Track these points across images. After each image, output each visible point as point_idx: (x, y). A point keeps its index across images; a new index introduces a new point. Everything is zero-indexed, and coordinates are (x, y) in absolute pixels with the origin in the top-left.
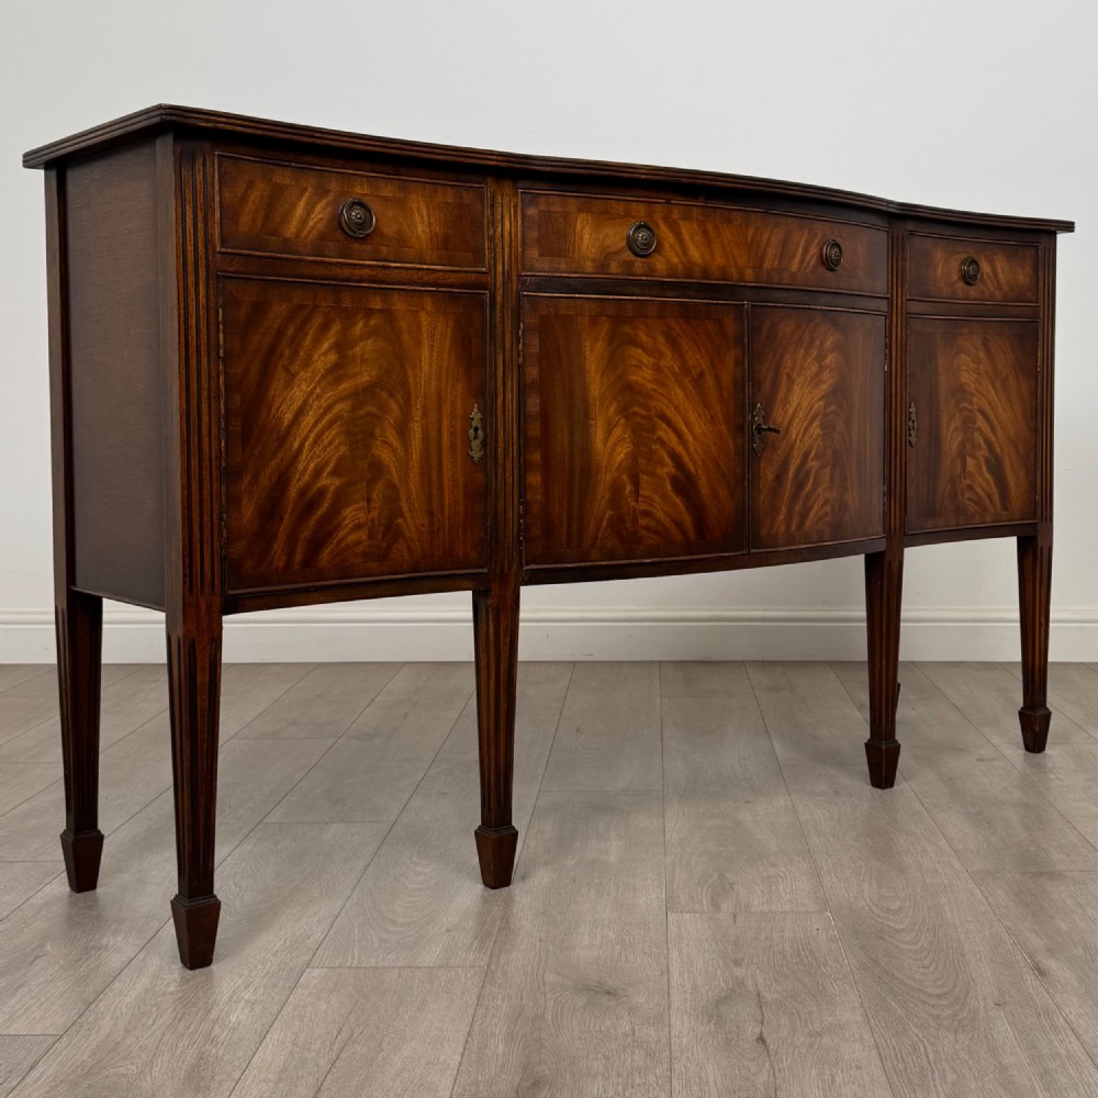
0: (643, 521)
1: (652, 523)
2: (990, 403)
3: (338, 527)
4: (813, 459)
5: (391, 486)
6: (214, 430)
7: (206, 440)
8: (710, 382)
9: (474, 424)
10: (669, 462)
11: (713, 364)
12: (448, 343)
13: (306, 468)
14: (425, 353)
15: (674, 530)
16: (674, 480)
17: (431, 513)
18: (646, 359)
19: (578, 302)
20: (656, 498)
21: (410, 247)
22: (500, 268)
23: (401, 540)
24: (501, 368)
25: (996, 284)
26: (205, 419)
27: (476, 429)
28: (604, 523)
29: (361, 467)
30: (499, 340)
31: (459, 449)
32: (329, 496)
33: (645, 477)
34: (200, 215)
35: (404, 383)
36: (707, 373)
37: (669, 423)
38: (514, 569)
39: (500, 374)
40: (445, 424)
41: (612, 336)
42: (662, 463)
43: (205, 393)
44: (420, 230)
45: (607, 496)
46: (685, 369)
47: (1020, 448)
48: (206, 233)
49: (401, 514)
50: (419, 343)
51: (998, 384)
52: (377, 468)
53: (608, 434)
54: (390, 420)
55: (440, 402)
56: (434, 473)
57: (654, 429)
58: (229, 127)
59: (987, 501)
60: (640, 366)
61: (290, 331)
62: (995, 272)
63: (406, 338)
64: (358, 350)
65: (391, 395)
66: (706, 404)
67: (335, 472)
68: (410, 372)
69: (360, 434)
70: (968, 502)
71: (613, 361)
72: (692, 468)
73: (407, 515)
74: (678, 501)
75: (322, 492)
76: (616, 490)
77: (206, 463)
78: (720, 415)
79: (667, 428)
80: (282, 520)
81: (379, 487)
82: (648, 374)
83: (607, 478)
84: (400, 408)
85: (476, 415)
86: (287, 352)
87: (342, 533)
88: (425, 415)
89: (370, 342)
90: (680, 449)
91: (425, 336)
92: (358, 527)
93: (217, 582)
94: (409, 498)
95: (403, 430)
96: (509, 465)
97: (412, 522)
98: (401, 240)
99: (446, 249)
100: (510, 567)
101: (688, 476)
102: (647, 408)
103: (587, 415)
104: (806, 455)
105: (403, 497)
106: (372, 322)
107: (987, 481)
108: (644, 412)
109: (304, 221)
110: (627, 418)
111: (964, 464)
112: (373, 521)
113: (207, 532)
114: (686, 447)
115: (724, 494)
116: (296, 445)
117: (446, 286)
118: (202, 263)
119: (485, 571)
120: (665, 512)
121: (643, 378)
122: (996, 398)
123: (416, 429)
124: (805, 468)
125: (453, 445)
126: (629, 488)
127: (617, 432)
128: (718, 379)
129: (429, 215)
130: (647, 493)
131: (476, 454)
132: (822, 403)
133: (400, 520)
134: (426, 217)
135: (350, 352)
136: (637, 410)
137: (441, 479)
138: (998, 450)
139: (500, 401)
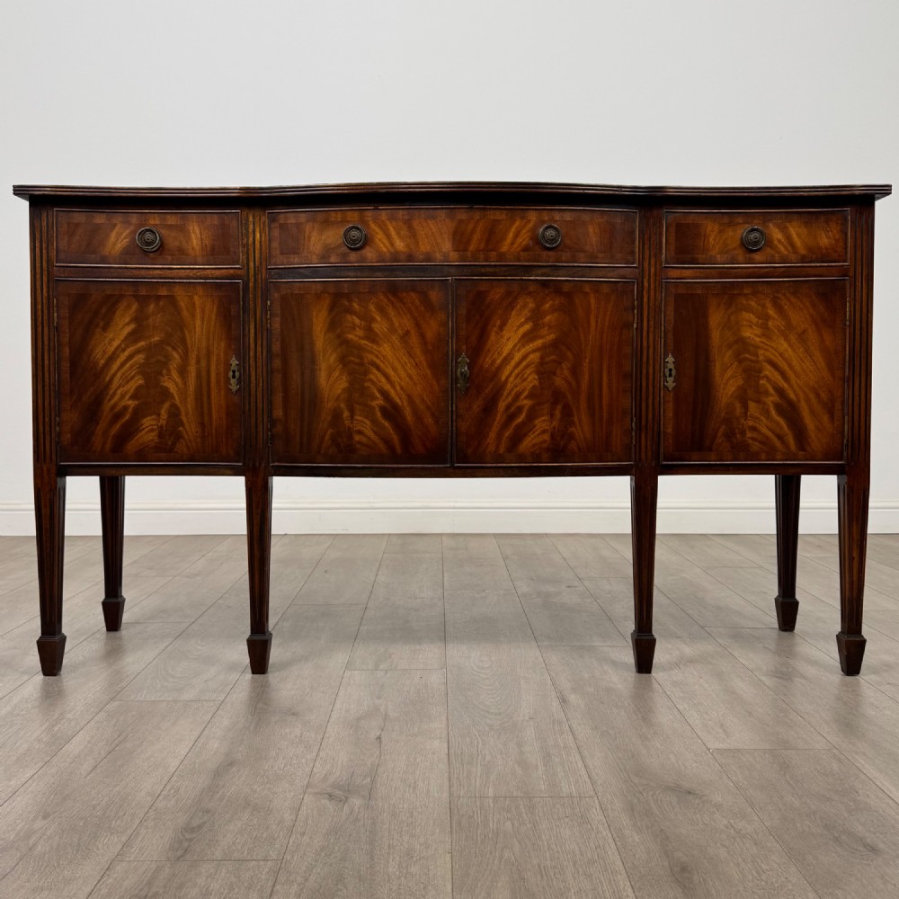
0: (357, 438)
1: (364, 440)
2: (781, 355)
3: (138, 430)
4: (526, 398)
5: (174, 406)
6: (52, 369)
7: (47, 375)
8: (414, 339)
9: (232, 368)
10: (378, 395)
11: (417, 325)
12: (214, 316)
13: (114, 393)
14: (198, 322)
15: (382, 446)
16: (383, 409)
17: (202, 425)
18: (357, 321)
19: (307, 284)
20: (368, 422)
21: (187, 255)
22: (252, 264)
23: (181, 440)
24: (252, 331)
25: (790, 248)
26: (46, 362)
27: (234, 372)
28: (327, 437)
29: (151, 395)
30: (252, 313)
31: (222, 384)
32: (130, 410)
33: (358, 406)
34: (44, 245)
35: (183, 341)
36: (412, 332)
37: (378, 368)
38: (263, 465)
39: (252, 335)
40: (213, 368)
41: (331, 309)
42: (373, 398)
43: (46, 348)
44: (195, 242)
45: (329, 418)
46: (392, 330)
47: (823, 395)
48: (48, 257)
49: (182, 424)
50: (193, 316)
51: (793, 338)
52: (166, 394)
53: (329, 375)
54: (173, 366)
55: (209, 354)
56: (205, 399)
57: (366, 373)
59: (777, 443)
60: (354, 328)
61: (104, 310)
62: (789, 238)
63: (185, 313)
64: (151, 320)
65: (174, 349)
66: (411, 355)
67: (134, 397)
68: (187, 334)
69: (152, 371)
70: (750, 441)
71: (333, 325)
72: (398, 401)
73: (187, 425)
74: (387, 424)
75: (126, 408)
76: (337, 415)
77: (47, 388)
78: (425, 363)
79: (377, 372)
80: (98, 423)
81: (167, 405)
82: (360, 333)
83: (329, 405)
84: (181, 357)
85: (234, 362)
86: (102, 324)
87: (140, 434)
88: (198, 362)
89: (159, 316)
90: (387, 387)
91: (198, 310)
92: (152, 430)
93: (54, 457)
94: (187, 414)
95: (183, 371)
96: (260, 395)
97: (190, 428)
98: (181, 251)
99: (213, 255)
100: (260, 464)
101: (395, 406)
102: (362, 358)
103: (313, 361)
104: (518, 396)
105: (183, 413)
106: (161, 303)
107: (778, 424)
108: (357, 360)
109: (114, 244)
110: (344, 365)
111: (746, 407)
112: (162, 427)
113: (47, 428)
114: (393, 386)
115: (429, 421)
116: (107, 379)
117: (213, 279)
118: (45, 273)
119: (240, 464)
120: (375, 432)
121: (356, 336)
122: (790, 350)
123: (192, 370)
124: (518, 404)
125: (218, 382)
126: (346, 414)
127: (336, 374)
128: (422, 336)
129: (201, 233)
130: (359, 418)
131: (234, 387)
132: (538, 354)
133: (181, 428)
134: (199, 236)
135: (145, 323)
136: (352, 359)
137: (209, 403)
138: (792, 396)
139: (252, 354)
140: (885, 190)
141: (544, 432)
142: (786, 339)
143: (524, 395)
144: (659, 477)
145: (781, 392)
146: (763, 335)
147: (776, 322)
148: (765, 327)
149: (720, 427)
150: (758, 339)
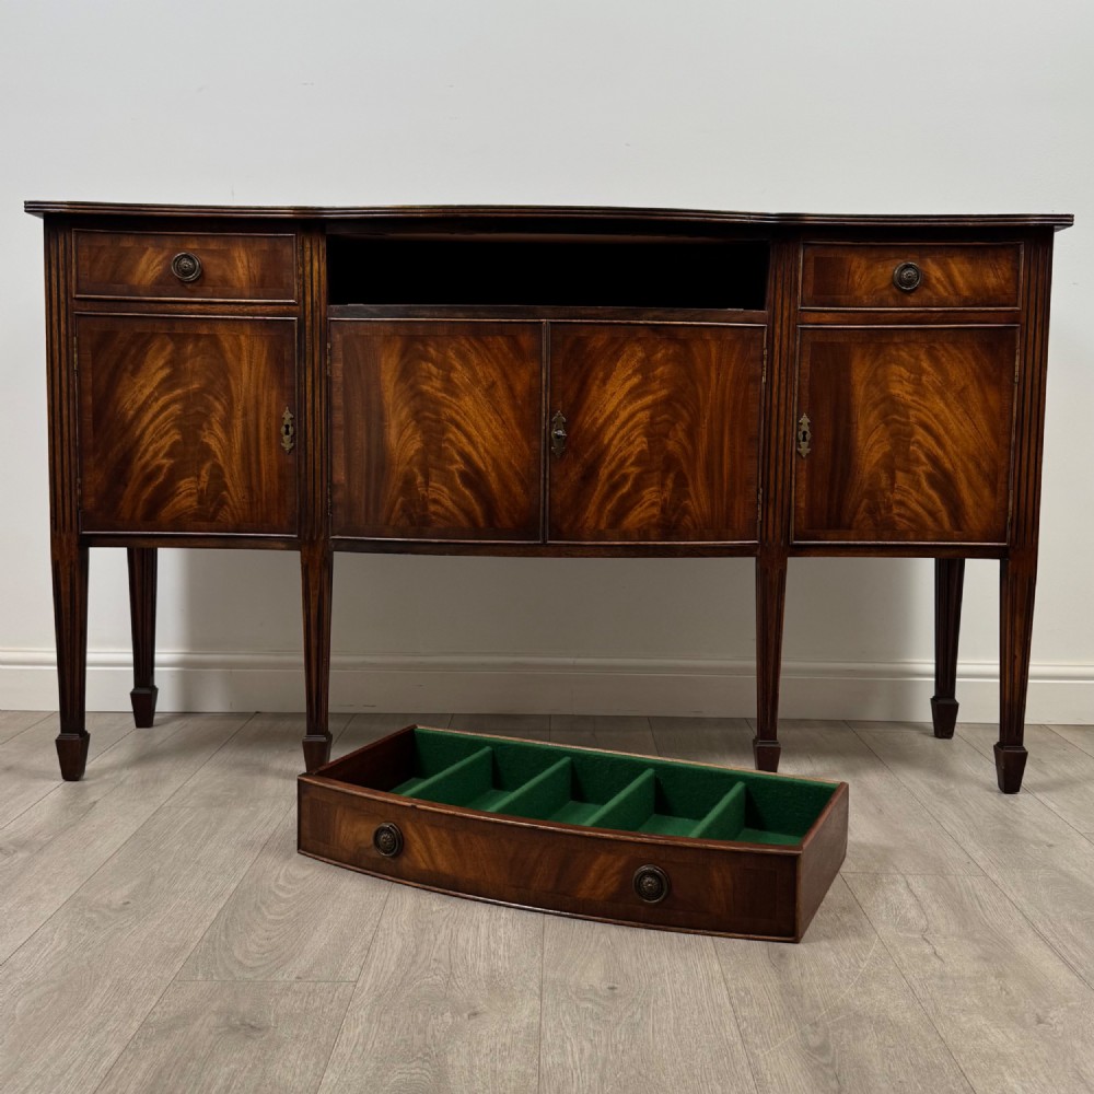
0: (432, 508)
1: (440, 510)
2: (936, 416)
3: (173, 494)
4: (632, 464)
5: (216, 466)
6: (72, 421)
7: (65, 428)
8: (501, 392)
9: (286, 422)
10: (458, 458)
11: (505, 375)
12: (263, 362)
13: (146, 450)
14: (245, 368)
15: (461, 517)
16: (463, 475)
17: (250, 489)
18: (434, 370)
19: (375, 325)
20: (445, 489)
21: (232, 286)
22: (308, 299)
23: (226, 507)
24: (309, 379)
25: (950, 289)
26: (65, 412)
27: (287, 426)
28: (398, 506)
29: (190, 453)
30: (308, 357)
31: (274, 441)
32: (165, 470)
33: (434, 471)
34: (61, 273)
35: (227, 389)
36: (499, 383)
37: (458, 426)
38: (322, 538)
39: (309, 384)
40: (262, 421)
41: (403, 355)
42: (453, 461)
43: (65, 395)
44: (241, 271)
45: (400, 484)
46: (475, 380)
47: (984, 464)
48: (66, 286)
49: (225, 487)
50: (239, 360)
51: (950, 396)
52: (206, 452)
53: (401, 433)
54: (216, 419)
55: (257, 403)
56: (253, 459)
57: (444, 431)
58: (72, 211)
59: (929, 521)
60: (429, 377)
61: (133, 351)
62: (949, 276)
63: (229, 355)
64: (189, 365)
65: (217, 398)
66: (497, 411)
67: (169, 455)
68: (232, 382)
69: (191, 424)
70: (897, 518)
71: (406, 373)
72: (483, 468)
73: (232, 489)
74: (467, 492)
75: (159, 468)
76: (408, 482)
77: (66, 443)
78: (513, 421)
79: (456, 430)
80: (126, 486)
81: (208, 465)
82: (437, 384)
83: (401, 469)
84: (224, 408)
85: (287, 416)
86: (130, 367)
87: (176, 500)
88: (245, 415)
89: (198, 359)
90: (469, 449)
91: (245, 354)
92: (191, 495)
93: (74, 525)
94: (232, 476)
95: (227, 425)
96: (317, 455)
97: (235, 494)
98: (225, 281)
99: (262, 287)
100: (318, 537)
101: (477, 471)
102: (437, 413)
103: (382, 417)
104: (623, 461)
105: (227, 475)
106: (201, 344)
107: (930, 498)
108: (434, 417)
109: (145, 273)
110: (418, 422)
111: (893, 478)
112: (202, 491)
113: (67, 490)
114: (476, 448)
115: (517, 489)
116: (138, 433)
117: (261, 315)
118: (63, 306)
119: (294, 536)
120: (454, 502)
121: (432, 387)
122: (947, 411)
123: (238, 423)
124: (623, 471)
125: (268, 438)
126: (420, 479)
127: (408, 432)
128: (511, 389)
129: (248, 262)
130: (435, 485)
131: (287, 445)
132: (648, 413)
133: (225, 493)
134: (245, 263)
135: (182, 367)
136: (427, 414)
137: (258, 462)
138: (948, 465)
139: (309, 405)
140: (1066, 221)
141: (653, 504)
142: (943, 397)
143: (630, 461)
144: (789, 559)
145: (934, 460)
146: (916, 392)
147: (931, 377)
148: (918, 383)
149: (861, 502)
150: (909, 398)
